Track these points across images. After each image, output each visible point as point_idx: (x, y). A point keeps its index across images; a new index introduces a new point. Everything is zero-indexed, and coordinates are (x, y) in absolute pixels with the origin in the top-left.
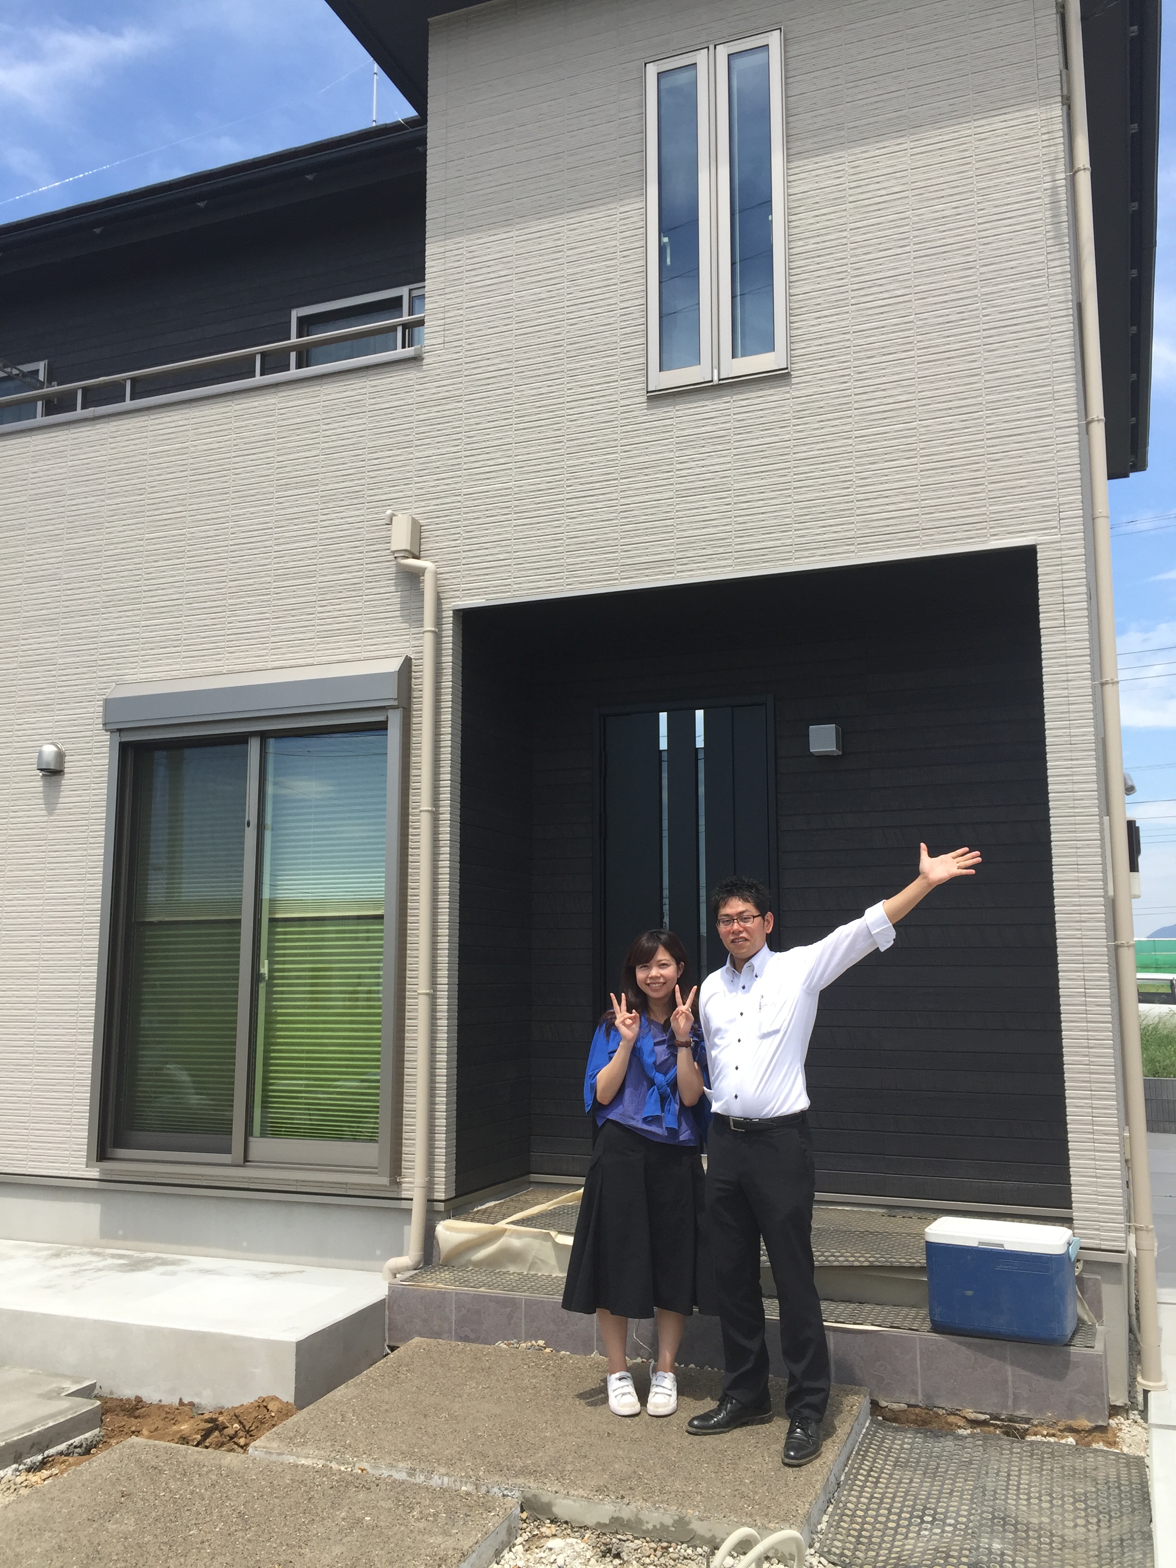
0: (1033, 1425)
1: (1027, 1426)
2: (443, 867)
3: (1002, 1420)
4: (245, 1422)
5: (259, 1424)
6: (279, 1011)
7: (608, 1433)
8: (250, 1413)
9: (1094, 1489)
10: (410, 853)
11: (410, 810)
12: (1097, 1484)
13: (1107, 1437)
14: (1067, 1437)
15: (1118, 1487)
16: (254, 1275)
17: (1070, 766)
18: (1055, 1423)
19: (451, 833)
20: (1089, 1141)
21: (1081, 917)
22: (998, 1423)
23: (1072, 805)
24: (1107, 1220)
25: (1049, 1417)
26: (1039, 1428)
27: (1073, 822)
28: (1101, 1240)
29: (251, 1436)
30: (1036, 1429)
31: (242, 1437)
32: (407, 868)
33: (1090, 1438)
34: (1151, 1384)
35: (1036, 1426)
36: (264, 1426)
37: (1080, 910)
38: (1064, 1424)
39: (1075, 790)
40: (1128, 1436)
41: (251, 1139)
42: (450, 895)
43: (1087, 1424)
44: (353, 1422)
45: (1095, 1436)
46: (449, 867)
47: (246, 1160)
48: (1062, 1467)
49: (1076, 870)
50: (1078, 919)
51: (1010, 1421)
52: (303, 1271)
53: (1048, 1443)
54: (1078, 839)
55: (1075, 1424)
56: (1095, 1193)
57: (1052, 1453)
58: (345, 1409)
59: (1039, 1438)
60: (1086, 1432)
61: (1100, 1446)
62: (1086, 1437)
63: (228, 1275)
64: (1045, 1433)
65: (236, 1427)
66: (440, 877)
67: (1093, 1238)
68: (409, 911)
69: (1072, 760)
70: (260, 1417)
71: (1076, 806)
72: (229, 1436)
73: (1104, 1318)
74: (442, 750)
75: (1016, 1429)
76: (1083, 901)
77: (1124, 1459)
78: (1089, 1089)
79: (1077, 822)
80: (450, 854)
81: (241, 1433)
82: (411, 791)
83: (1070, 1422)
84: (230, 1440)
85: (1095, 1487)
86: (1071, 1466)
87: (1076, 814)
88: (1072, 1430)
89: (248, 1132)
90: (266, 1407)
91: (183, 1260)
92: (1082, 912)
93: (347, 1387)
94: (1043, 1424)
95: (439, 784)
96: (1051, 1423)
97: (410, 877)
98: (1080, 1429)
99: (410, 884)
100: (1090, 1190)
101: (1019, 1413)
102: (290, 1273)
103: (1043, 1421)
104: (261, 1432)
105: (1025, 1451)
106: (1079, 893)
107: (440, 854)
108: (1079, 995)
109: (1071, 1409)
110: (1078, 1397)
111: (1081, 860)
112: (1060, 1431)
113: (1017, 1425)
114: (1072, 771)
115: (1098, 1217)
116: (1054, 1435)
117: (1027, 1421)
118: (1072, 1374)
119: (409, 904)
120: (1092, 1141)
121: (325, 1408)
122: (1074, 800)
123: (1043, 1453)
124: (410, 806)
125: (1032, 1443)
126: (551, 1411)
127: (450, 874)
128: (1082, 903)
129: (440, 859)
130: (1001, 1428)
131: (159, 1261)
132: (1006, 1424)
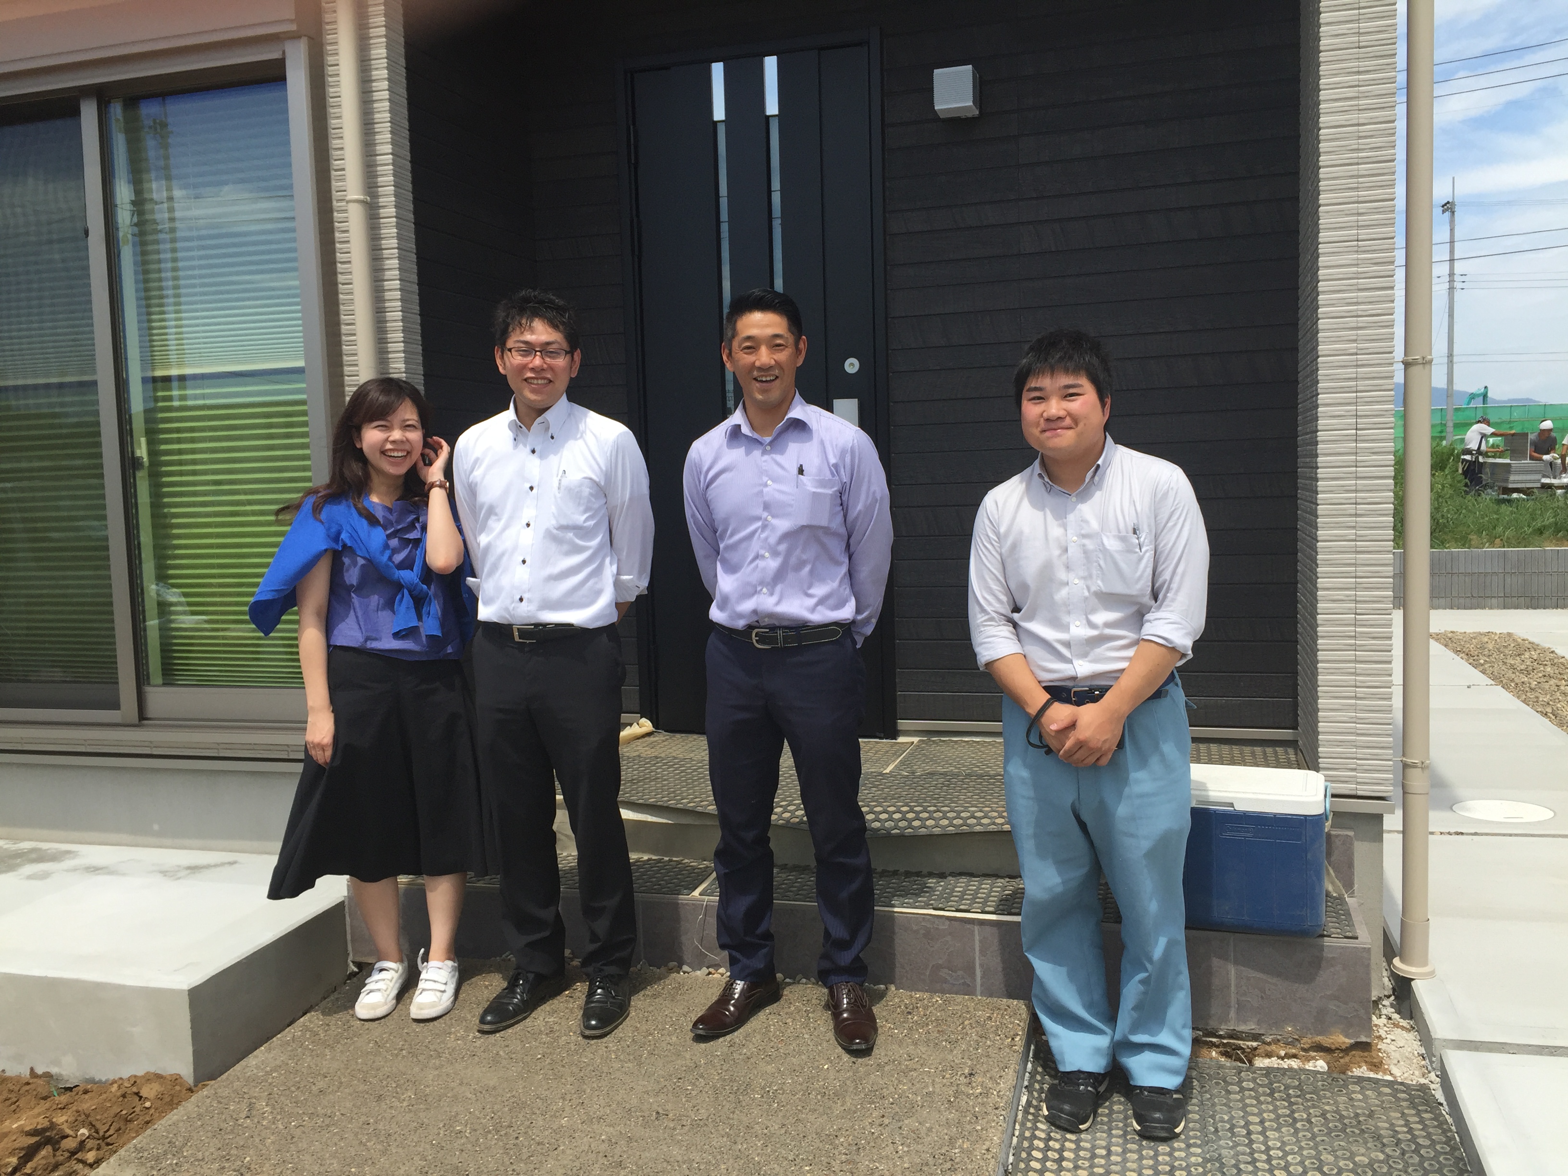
0: (1264, 1043)
1: (1255, 1044)
2: (390, 290)
3: (1220, 1037)
4: (98, 1125)
5: (122, 1124)
6: (173, 510)
7: (658, 1113)
8: (107, 1109)
9: (1381, 1157)
10: (339, 270)
11: (335, 203)
12: (1384, 1145)
13: (1371, 1057)
14: (1313, 1058)
15: (1417, 1151)
16: (161, 872)
17: (1356, 83)
18: (1297, 1040)
19: (399, 237)
20: (1349, 648)
21: (1357, 322)
22: (1214, 1040)
23: (1356, 147)
24: (1369, 757)
25: (1289, 1032)
26: (1274, 1047)
27: (1356, 173)
28: (1358, 783)
29: (108, 1144)
30: (1268, 1048)
31: (90, 1150)
32: (336, 293)
33: (1347, 1059)
34: (1413, 969)
35: (1269, 1044)
36: (130, 1126)
37: (1357, 310)
38: (1309, 1041)
39: (1361, 121)
40: (1393, 1047)
41: (148, 689)
42: (403, 331)
43: (1343, 1040)
44: (264, 1118)
45: (1354, 1056)
46: (401, 290)
47: (142, 716)
48: (1323, 1115)
49: (1356, 249)
50: (1354, 325)
51: (1231, 1037)
52: (235, 863)
53: (1290, 1069)
54: (1361, 199)
55: (1325, 1040)
56: (1354, 720)
57: (1299, 1087)
58: (256, 1092)
59: (1274, 1062)
60: (1342, 1050)
61: (1362, 1071)
62: (1341, 1058)
63: (124, 874)
64: (1282, 1053)
65: (83, 1134)
66: (387, 305)
67: (1346, 782)
68: (345, 358)
69: (1359, 73)
70: (124, 1112)
71: (1361, 147)
72: (68, 1151)
73: (1356, 886)
74: (375, 105)
75: (1240, 1048)
76: (1362, 297)
77: (1404, 1092)
78: (1353, 575)
79: (1361, 173)
80: (400, 269)
81: (90, 1144)
82: (333, 173)
83: (1319, 1038)
84: (70, 1158)
85: (1382, 1152)
86: (1335, 1112)
87: (1360, 161)
88: (1320, 1048)
89: (142, 679)
90: (137, 1094)
91: (68, 852)
92: (1360, 313)
93: (269, 1050)
94: (1279, 1040)
95: (375, 161)
96: (1290, 1040)
97: (342, 307)
98: (1333, 1047)
99: (343, 317)
100: (1344, 716)
101: (1242, 1028)
102: (216, 866)
103: (1279, 1037)
104: (125, 1137)
105: (1261, 1086)
106: (1357, 284)
107: (384, 270)
108: (1346, 439)
109: (1321, 1022)
110: (1332, 1006)
111: (1364, 233)
112: (1304, 1050)
113: (1241, 1042)
114: (1359, 92)
115: (1356, 753)
116: (1294, 1056)
117: (1256, 1037)
118: (1324, 976)
119: (344, 347)
120: (1353, 648)
121: (226, 1094)
122: (1360, 138)
123: (1287, 1087)
124: (334, 197)
125: (1269, 1071)
126: (573, 1074)
127: (402, 300)
128: (1360, 300)
129: (386, 278)
130: (1217, 1046)
131: (34, 856)
132: (1225, 1041)
